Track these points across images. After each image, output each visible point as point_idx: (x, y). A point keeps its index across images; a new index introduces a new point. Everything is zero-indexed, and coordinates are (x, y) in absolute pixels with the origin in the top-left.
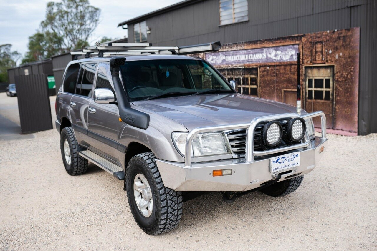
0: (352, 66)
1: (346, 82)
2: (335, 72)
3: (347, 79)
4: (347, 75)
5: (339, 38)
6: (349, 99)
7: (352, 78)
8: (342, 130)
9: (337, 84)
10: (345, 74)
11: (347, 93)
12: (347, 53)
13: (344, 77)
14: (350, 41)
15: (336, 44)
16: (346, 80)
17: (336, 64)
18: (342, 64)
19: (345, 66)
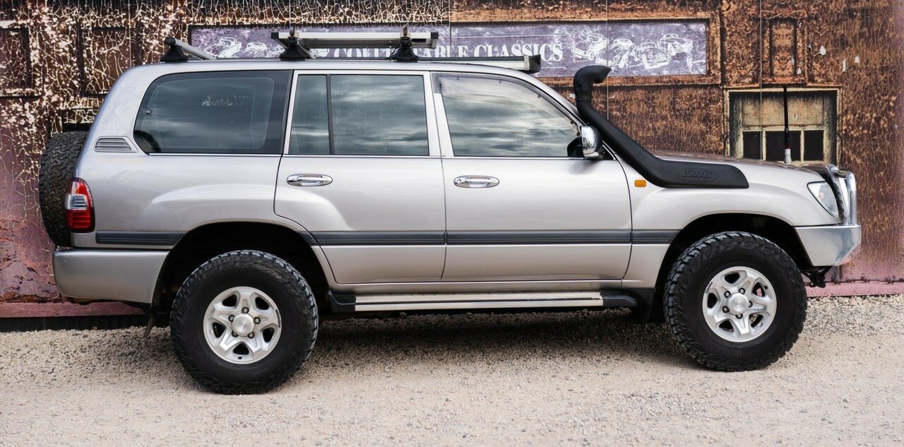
0: (893, 94)
1: (874, 140)
2: (839, 112)
3: (876, 130)
4: (878, 120)
5: (850, 13)
6: (884, 187)
7: (891, 128)
8: (863, 280)
9: (846, 144)
10: (870, 116)
11: (878, 171)
12: (875, 57)
13: (867, 126)
14: (885, 23)
15: (840, 31)
16: (874, 134)
17: (839, 88)
18: (860, 87)
19: (872, 95)
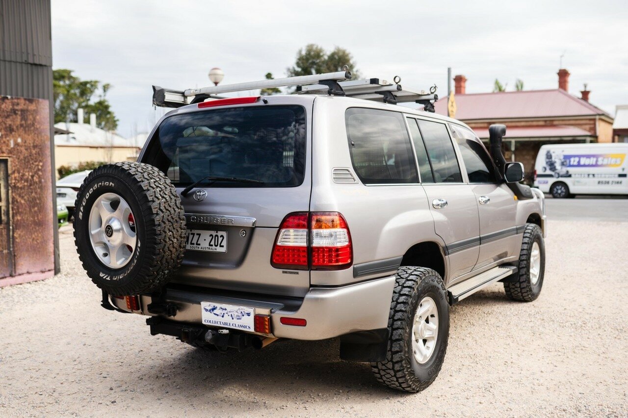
0: (40, 161)
1: (31, 189)
2: (10, 172)
3: (32, 183)
4: (32, 177)
5: (14, 112)
6: (38, 216)
7: (40, 182)
8: (28, 273)
9: (15, 192)
10: (28, 175)
11: (34, 207)
12: (30, 140)
13: (27, 181)
14: (34, 119)
15: (9, 122)
16: (31, 185)
17: (9, 157)
18: (22, 157)
19: (28, 162)
